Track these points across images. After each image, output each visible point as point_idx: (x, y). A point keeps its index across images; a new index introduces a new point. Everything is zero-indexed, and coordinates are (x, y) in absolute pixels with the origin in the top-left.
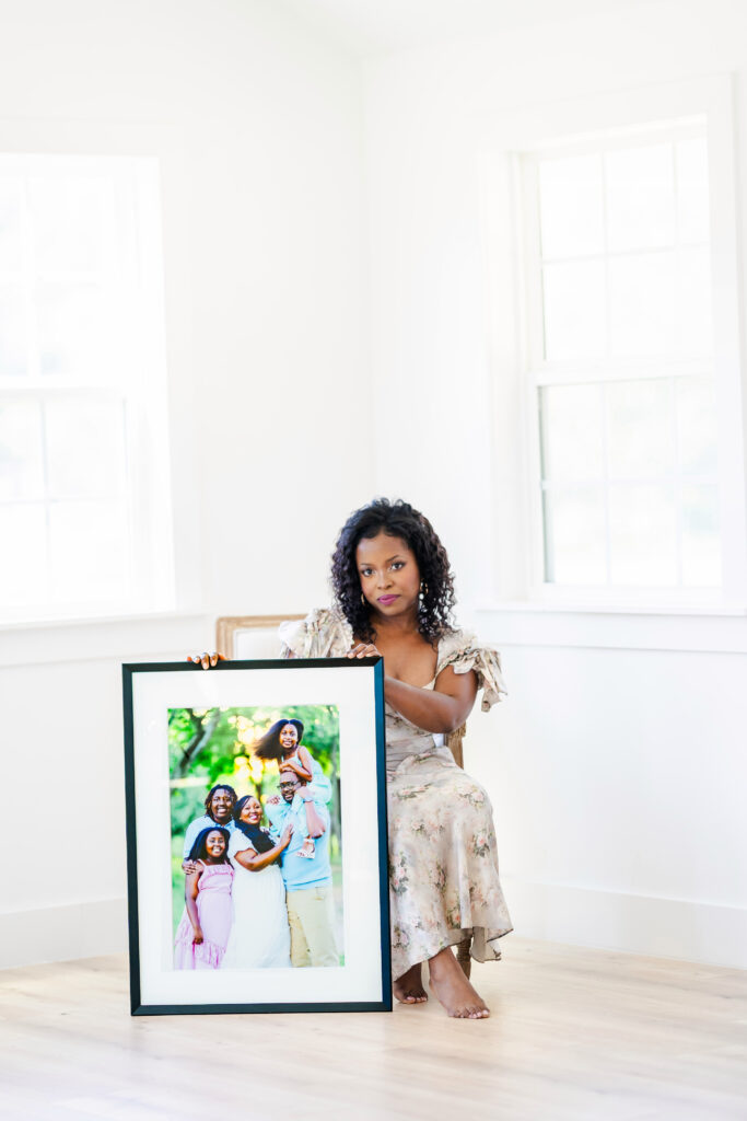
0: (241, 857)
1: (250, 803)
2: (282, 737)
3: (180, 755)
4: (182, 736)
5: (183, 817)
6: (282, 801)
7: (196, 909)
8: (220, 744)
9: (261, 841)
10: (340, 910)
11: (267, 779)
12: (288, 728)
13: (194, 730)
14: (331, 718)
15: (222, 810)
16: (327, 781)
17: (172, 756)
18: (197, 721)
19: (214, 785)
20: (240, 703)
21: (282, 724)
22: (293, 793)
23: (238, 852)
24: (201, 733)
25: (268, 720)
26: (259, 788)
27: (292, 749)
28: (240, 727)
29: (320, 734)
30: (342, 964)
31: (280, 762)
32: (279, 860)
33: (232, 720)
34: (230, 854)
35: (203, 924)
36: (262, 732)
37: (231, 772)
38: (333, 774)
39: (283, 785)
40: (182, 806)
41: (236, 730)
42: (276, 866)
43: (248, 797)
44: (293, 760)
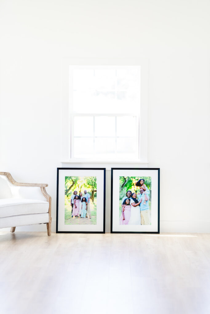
0: (132, 204)
1: (134, 194)
2: (141, 182)
3: (122, 185)
4: (122, 182)
5: (122, 196)
6: (140, 194)
7: (124, 213)
8: (129, 183)
9: (136, 201)
10: (150, 214)
11: (138, 190)
12: (142, 181)
13: (124, 180)
14: (150, 179)
15: (129, 195)
16: (149, 191)
17: (120, 185)
18: (125, 179)
19: (128, 191)
20: (133, 176)
21: (141, 180)
22: (142, 193)
23: (132, 203)
24: (126, 181)
25: (138, 179)
26: (136, 191)
27: (142, 185)
28: (133, 180)
29: (148, 182)
30: (151, 224)
31: (140, 187)
32: (139, 205)
33: (131, 179)
34: (130, 204)
35: (125, 216)
36: (137, 181)
37: (131, 188)
38: (150, 189)
39: (140, 191)
40: (122, 194)
41: (132, 181)
42: (139, 206)
43: (134, 193)
44: (143, 187)
